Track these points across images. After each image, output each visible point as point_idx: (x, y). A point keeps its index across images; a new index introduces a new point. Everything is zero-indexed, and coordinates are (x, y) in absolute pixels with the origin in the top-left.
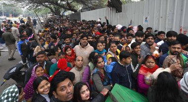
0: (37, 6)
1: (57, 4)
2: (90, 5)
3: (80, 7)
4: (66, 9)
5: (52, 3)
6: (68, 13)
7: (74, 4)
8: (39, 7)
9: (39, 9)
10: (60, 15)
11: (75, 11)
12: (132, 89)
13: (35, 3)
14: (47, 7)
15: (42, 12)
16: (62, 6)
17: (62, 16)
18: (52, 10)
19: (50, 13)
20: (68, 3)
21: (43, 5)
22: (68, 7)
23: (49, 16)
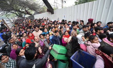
0: (7, 13)
1: (19, 11)
2: (38, 11)
3: (33, 12)
4: (25, 14)
5: (16, 10)
6: (27, 16)
7: (29, 11)
8: (9, 13)
11: (31, 15)
13: (5, 11)
14: (13, 13)
15: (11, 16)
16: (23, 12)
17: (24, 18)
18: (17, 15)
19: (16, 16)
20: (26, 10)
21: (11, 12)
22: (26, 13)
23: (16, 18)
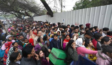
0: (6, 13)
1: (19, 12)
2: (38, 14)
3: (33, 14)
4: (25, 15)
5: (16, 12)
6: (26, 17)
7: (29, 13)
8: (8, 14)
9: (7, 15)
10: (22, 19)
11: (30, 16)
12: (59, 49)
13: (4, 11)
14: (13, 14)
15: (10, 17)
16: (23, 14)
19: (15, 17)
20: (26, 12)
21: (10, 13)
23: (15, 19)
